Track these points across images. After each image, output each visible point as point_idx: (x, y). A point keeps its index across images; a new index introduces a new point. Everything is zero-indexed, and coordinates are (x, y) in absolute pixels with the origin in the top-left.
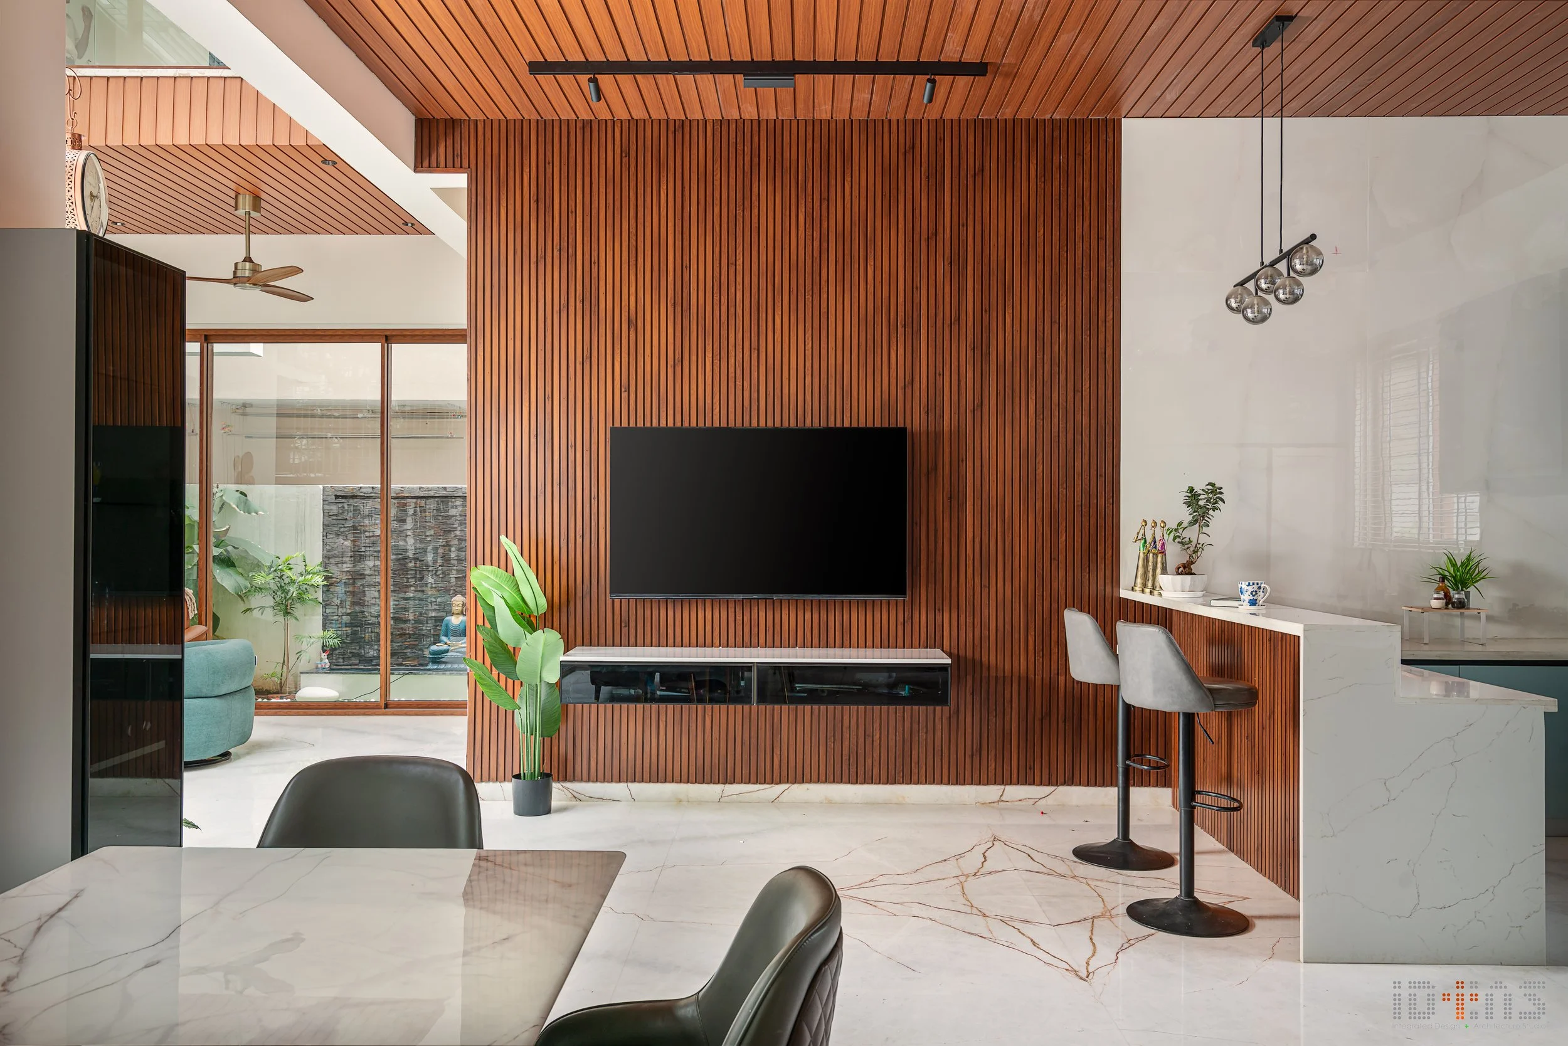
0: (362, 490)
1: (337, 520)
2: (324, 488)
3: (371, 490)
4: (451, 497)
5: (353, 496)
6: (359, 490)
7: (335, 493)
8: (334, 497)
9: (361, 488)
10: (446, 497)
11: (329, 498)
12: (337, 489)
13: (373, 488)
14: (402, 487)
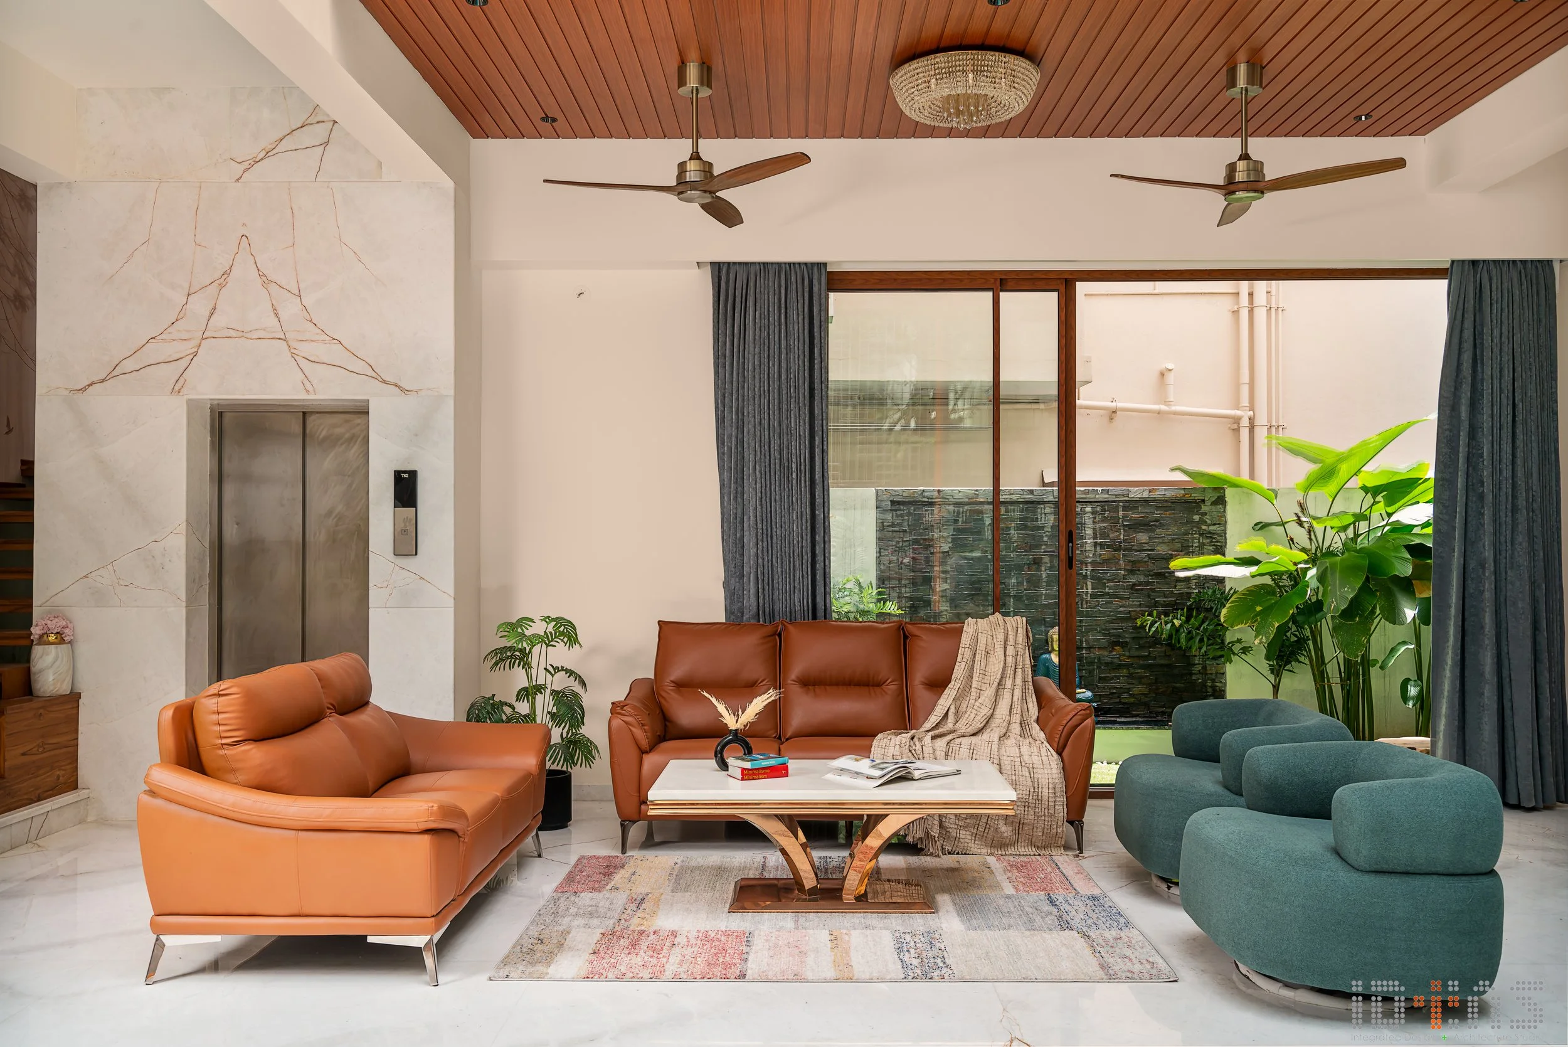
0: (926, 494)
1: (892, 531)
2: (877, 492)
3: (936, 494)
4: (1039, 503)
5: (913, 501)
6: (922, 493)
7: (891, 499)
8: (889, 503)
9: (923, 491)
10: (1032, 502)
11: (883, 504)
12: (894, 493)
13: (939, 491)
14: (977, 490)
